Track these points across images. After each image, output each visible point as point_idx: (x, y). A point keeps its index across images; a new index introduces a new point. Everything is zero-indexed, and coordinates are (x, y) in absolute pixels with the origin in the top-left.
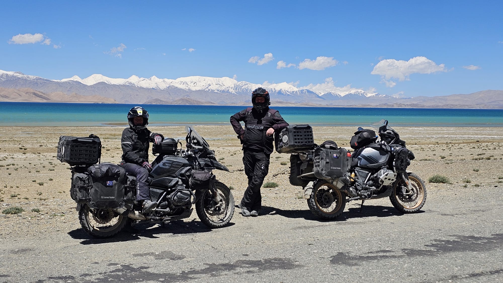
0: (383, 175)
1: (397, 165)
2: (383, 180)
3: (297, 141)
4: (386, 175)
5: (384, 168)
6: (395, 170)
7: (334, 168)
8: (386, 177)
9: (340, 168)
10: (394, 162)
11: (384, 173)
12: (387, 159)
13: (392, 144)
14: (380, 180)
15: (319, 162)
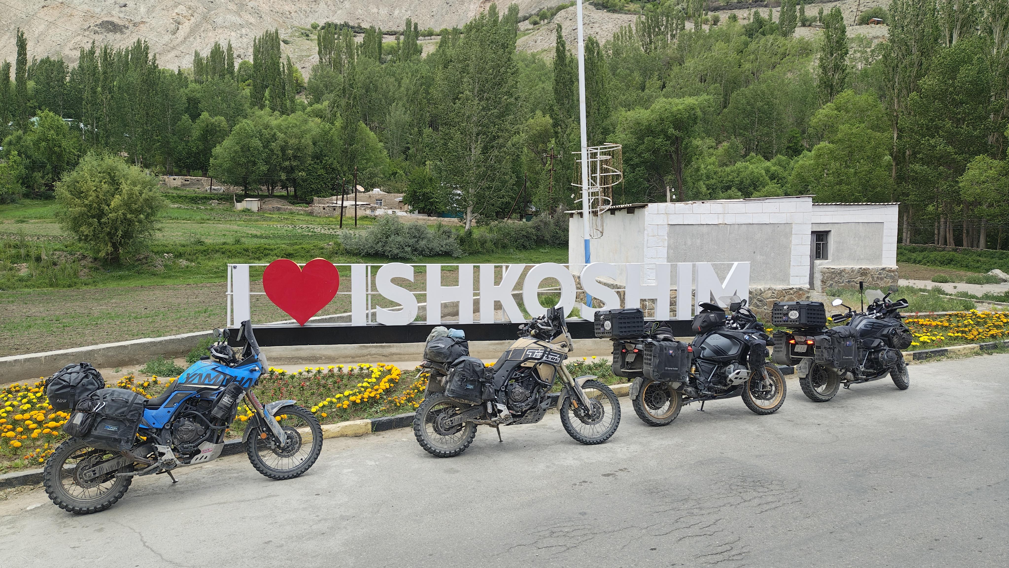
0: (733, 374)
1: (752, 360)
2: (733, 380)
3: (623, 330)
4: (738, 373)
5: (735, 362)
6: (749, 367)
7: (669, 369)
8: (737, 376)
9: (677, 369)
10: (748, 357)
11: (734, 371)
12: (739, 352)
13: (747, 329)
14: (728, 379)
15: (650, 360)
